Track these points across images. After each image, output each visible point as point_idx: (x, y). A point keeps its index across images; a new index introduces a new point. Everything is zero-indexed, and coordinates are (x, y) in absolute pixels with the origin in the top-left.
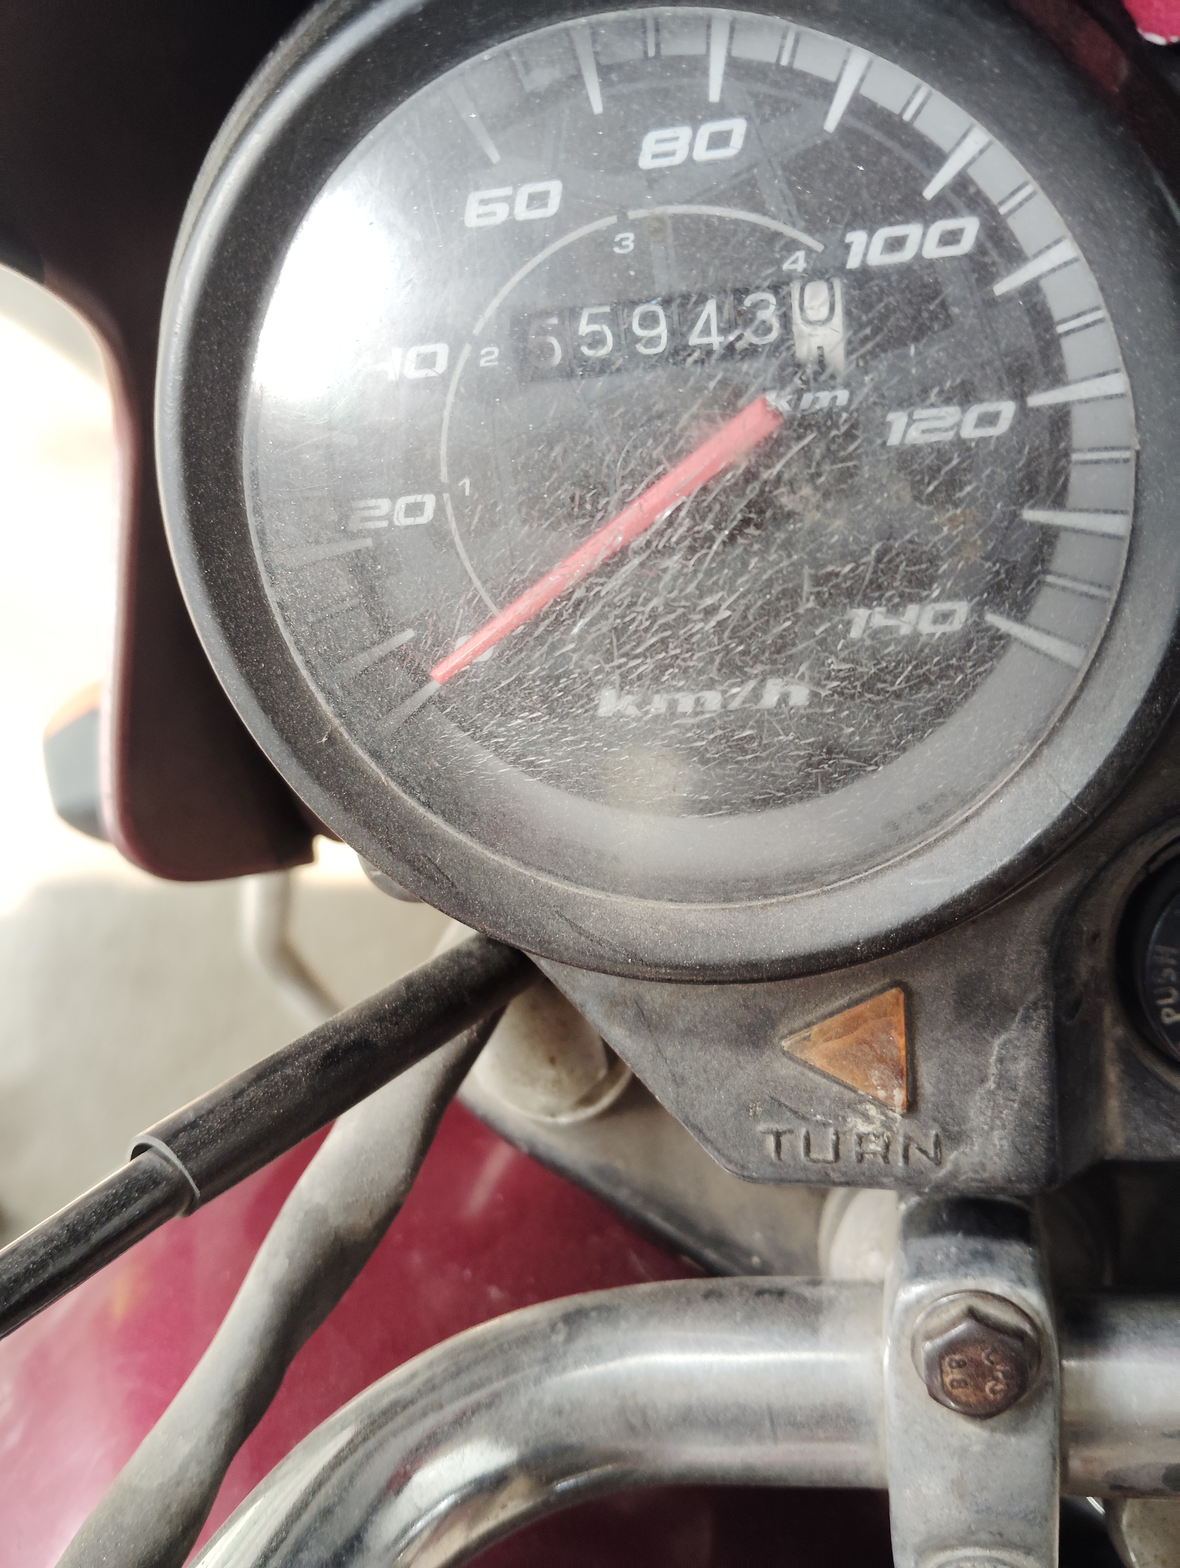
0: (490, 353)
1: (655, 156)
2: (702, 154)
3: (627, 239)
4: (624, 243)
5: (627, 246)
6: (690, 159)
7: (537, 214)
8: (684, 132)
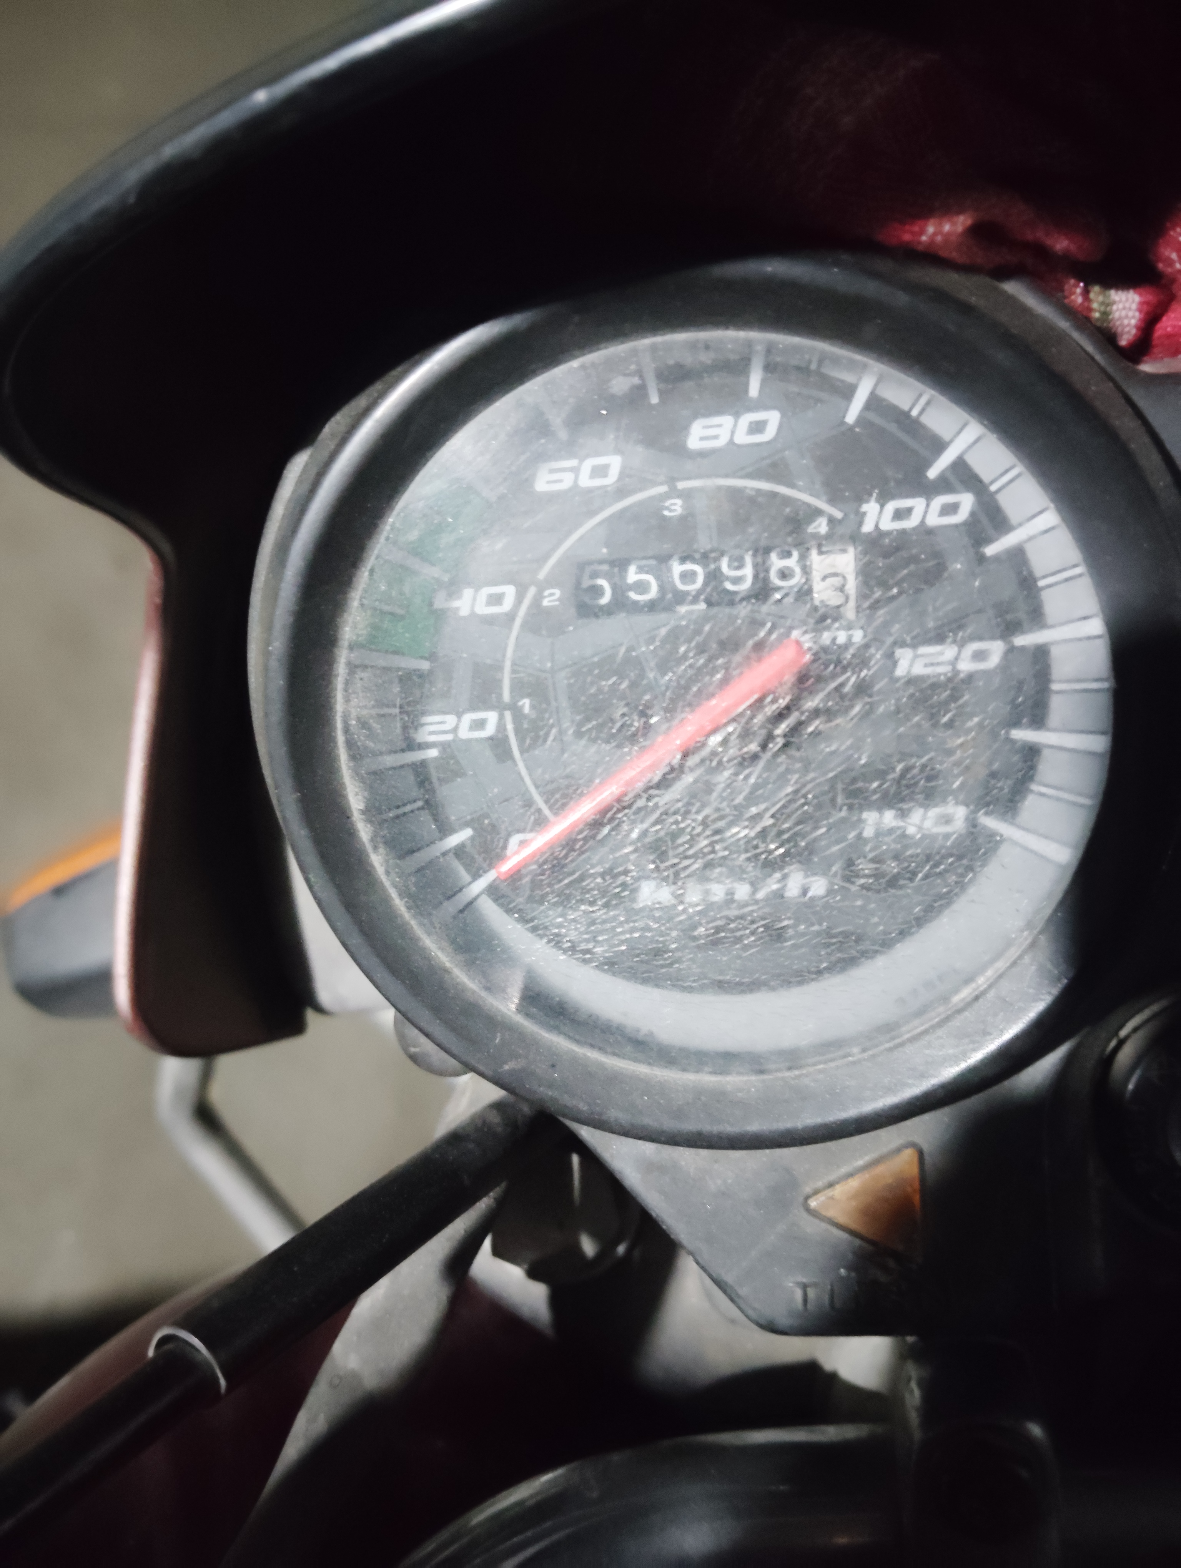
0: (552, 595)
1: (702, 439)
2: (742, 438)
3: (675, 504)
4: (673, 508)
5: (675, 510)
6: (731, 442)
7: (598, 482)
8: (727, 420)
